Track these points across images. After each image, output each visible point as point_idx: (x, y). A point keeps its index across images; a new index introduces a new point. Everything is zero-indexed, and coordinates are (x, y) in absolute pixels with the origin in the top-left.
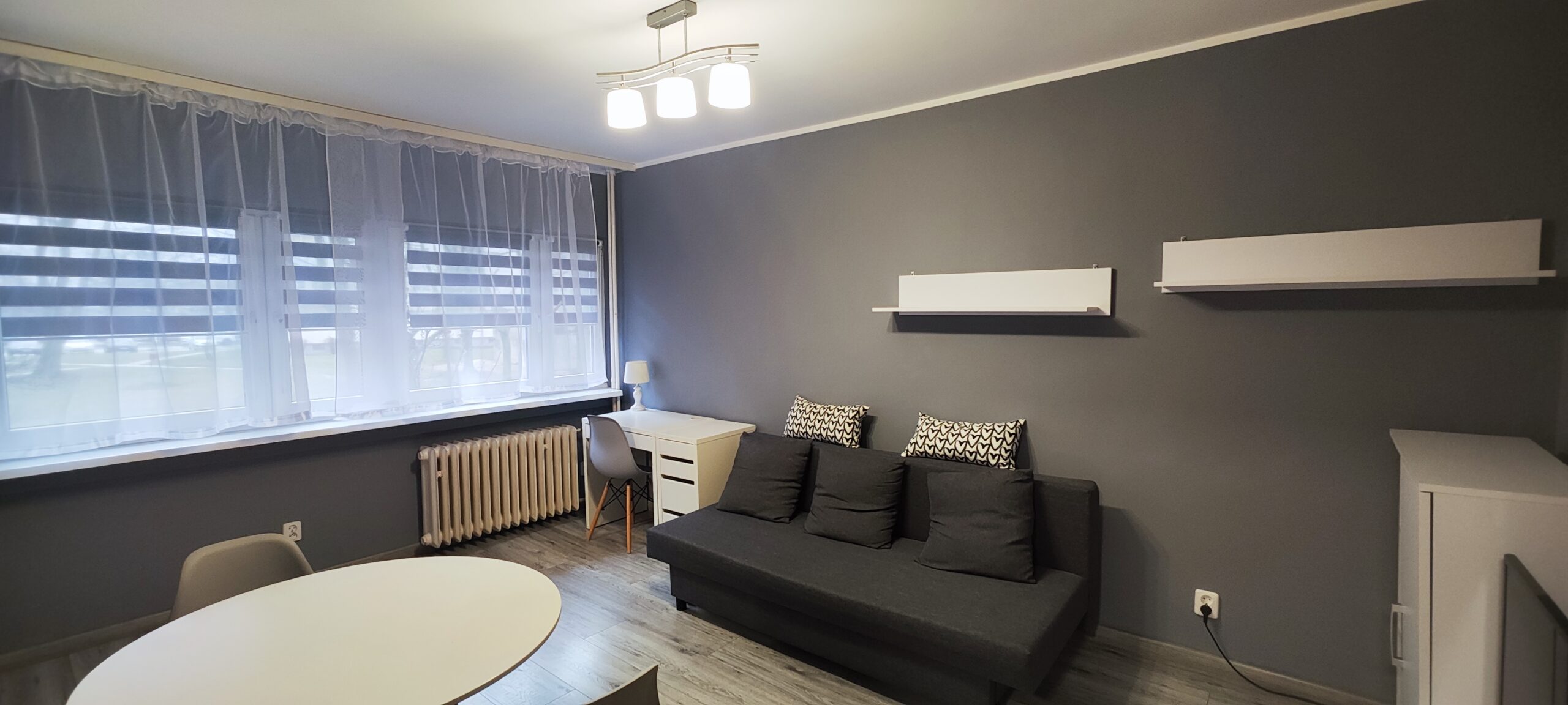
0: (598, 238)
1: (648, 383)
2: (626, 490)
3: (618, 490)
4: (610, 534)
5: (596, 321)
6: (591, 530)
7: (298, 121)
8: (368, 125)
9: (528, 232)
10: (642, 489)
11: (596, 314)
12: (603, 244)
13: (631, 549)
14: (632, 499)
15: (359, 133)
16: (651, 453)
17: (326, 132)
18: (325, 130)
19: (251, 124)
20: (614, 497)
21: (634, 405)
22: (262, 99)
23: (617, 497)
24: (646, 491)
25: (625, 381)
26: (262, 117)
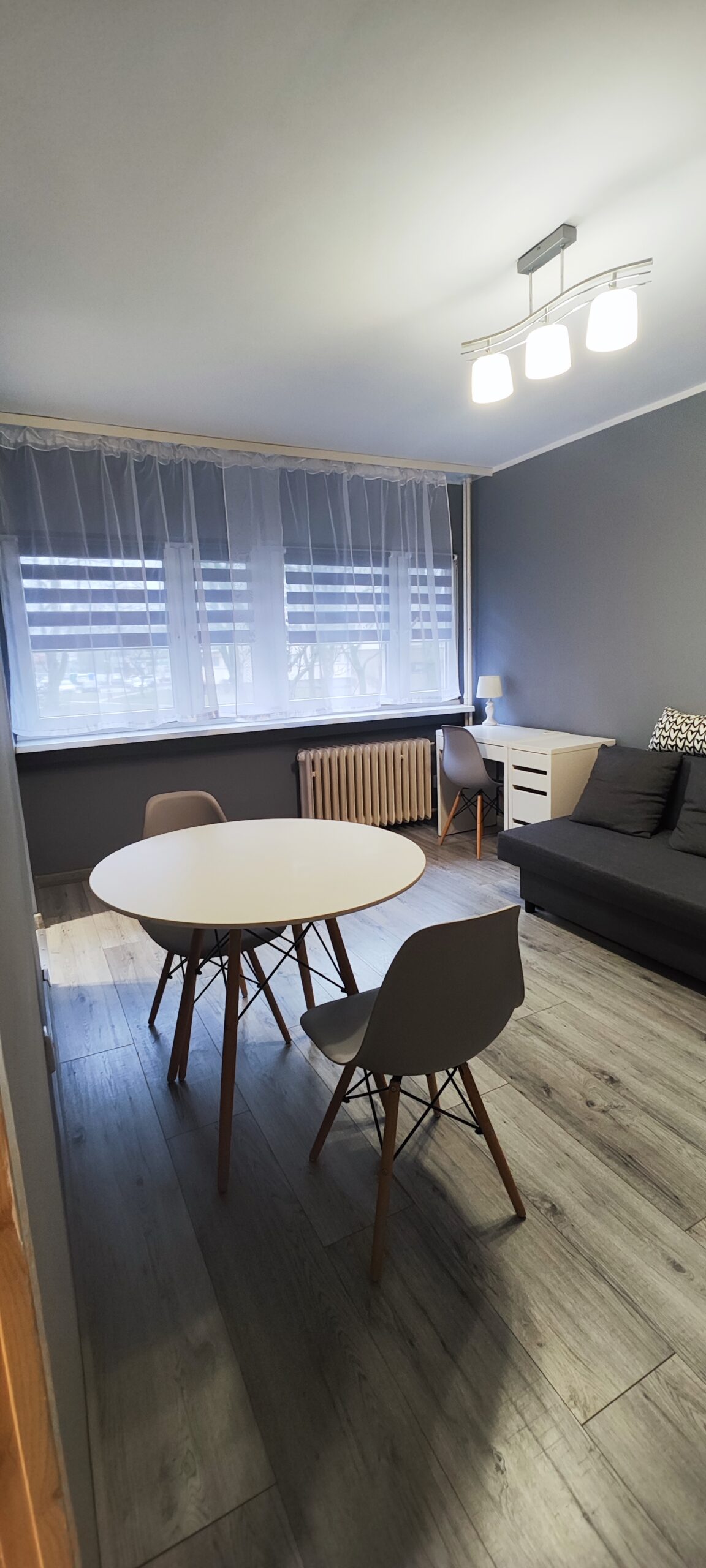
0: (454, 553)
1: (500, 699)
2: (477, 800)
3: (469, 801)
4: (460, 842)
5: (450, 637)
6: (442, 837)
7: (202, 458)
8: (254, 454)
9: (388, 550)
10: (492, 801)
11: (450, 630)
12: (458, 558)
13: (480, 856)
14: (482, 811)
15: (247, 463)
16: (502, 764)
17: (223, 464)
18: (221, 463)
19: (170, 464)
20: (466, 806)
21: (486, 720)
22: (177, 440)
23: (468, 807)
24: (496, 803)
25: (478, 696)
26: (177, 457)
